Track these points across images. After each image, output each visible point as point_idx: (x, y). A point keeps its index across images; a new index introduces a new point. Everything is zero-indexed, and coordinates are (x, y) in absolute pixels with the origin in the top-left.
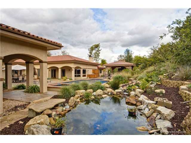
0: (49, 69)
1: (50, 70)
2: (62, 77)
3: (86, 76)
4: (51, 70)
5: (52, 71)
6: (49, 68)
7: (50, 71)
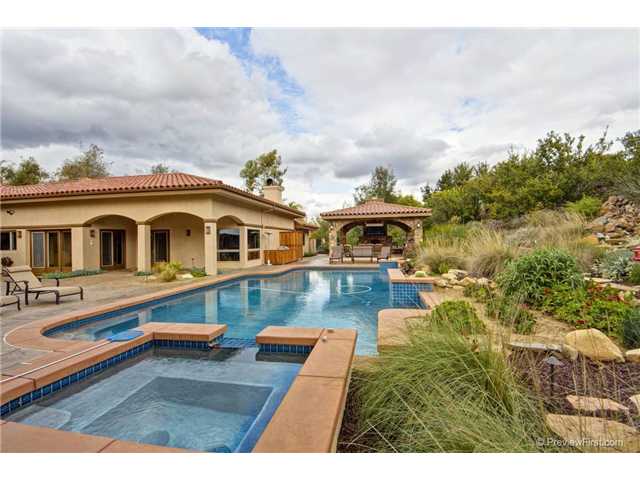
0: (88, 229)
1: (92, 231)
2: (152, 265)
3: (262, 255)
4: (97, 235)
5: (105, 236)
6: (87, 225)
7: (92, 236)
